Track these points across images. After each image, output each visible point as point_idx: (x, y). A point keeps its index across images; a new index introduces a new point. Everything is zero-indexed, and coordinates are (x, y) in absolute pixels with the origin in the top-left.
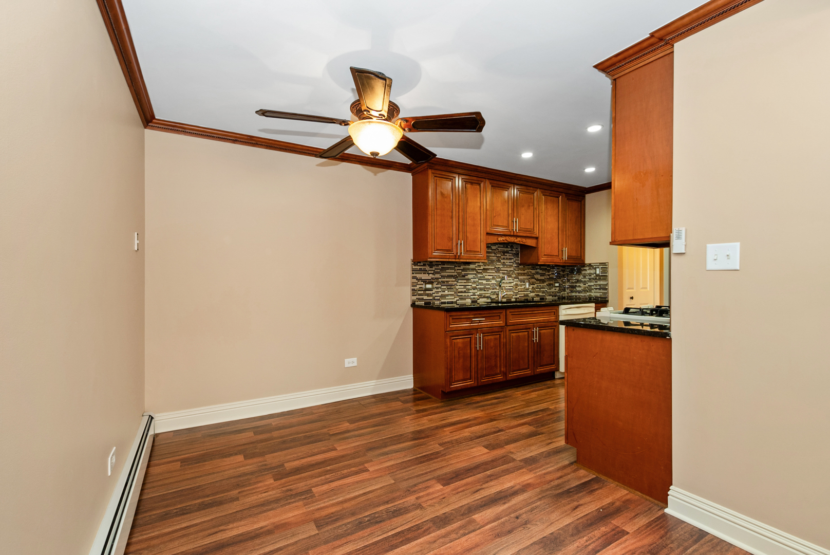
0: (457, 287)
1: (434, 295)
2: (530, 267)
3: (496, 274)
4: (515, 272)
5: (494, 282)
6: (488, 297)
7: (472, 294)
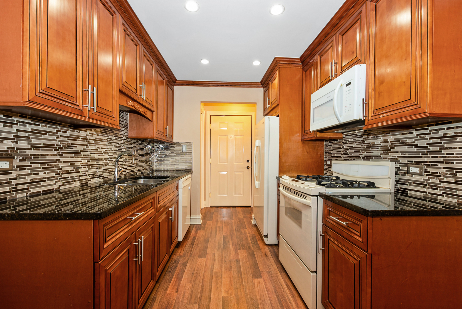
4: (125, 146)
5: (106, 156)
6: (100, 176)
7: (81, 174)
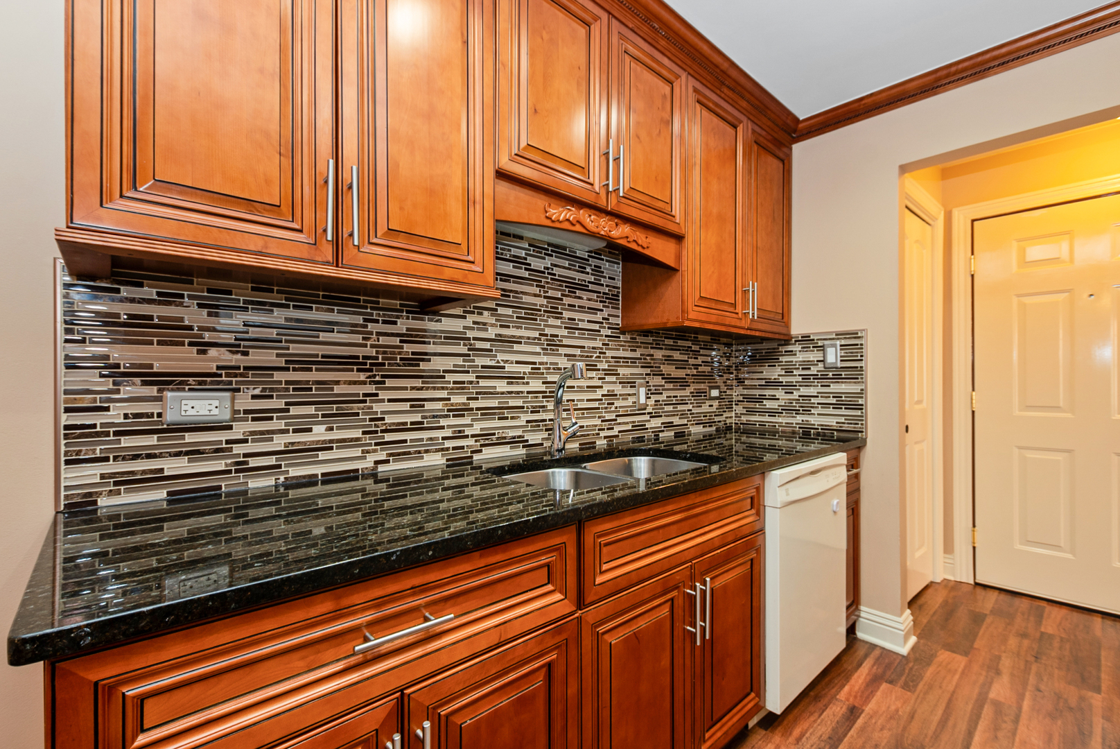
0: (377, 408)
1: (238, 449)
2: (650, 339)
3: (545, 359)
4: (609, 354)
5: (536, 385)
6: (514, 442)
7: (448, 433)
